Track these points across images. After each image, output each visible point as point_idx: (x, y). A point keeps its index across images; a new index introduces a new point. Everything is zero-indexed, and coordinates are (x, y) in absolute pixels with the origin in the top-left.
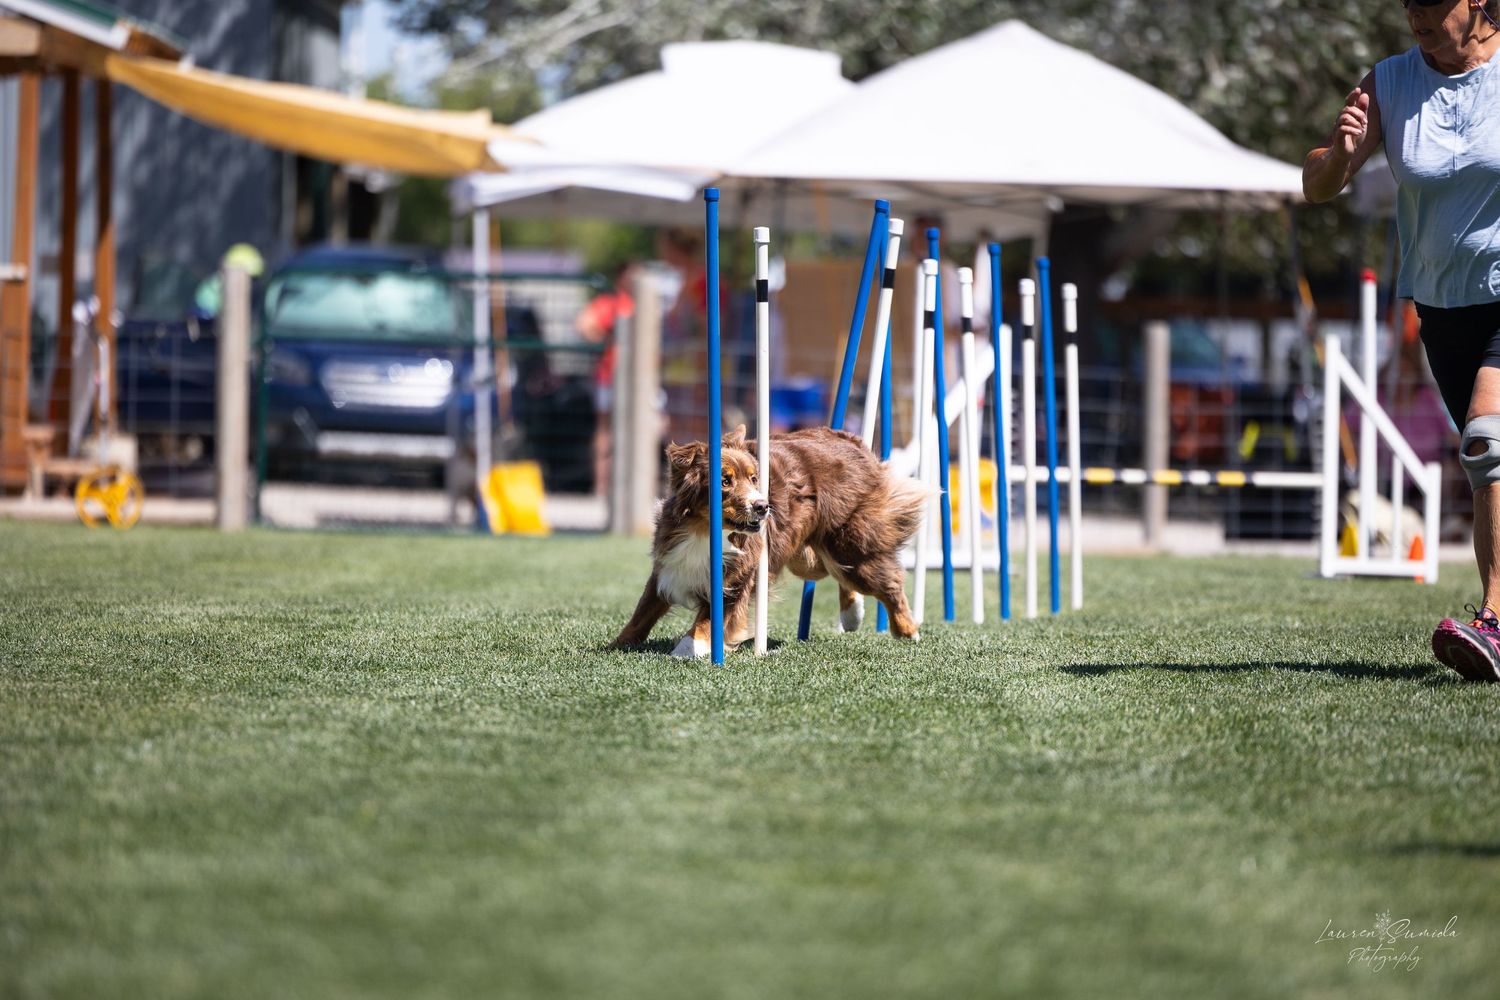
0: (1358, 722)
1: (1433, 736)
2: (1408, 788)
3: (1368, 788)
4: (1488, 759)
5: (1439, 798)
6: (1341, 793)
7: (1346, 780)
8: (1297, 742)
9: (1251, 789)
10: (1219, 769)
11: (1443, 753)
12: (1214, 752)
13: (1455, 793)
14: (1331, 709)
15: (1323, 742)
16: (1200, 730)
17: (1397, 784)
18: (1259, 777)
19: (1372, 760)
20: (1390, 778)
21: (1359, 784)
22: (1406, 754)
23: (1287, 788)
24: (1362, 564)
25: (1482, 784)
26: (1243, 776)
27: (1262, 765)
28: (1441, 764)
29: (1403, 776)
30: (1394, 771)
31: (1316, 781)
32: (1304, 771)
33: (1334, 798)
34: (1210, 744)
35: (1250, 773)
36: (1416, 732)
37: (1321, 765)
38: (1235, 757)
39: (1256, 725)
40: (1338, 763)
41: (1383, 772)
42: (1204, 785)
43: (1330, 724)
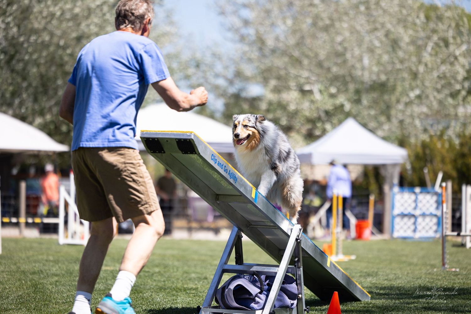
0: (63, 285)
8: (48, 291)
14: (57, 281)
15: (53, 290)
16: (25, 287)
22: (73, 294)
23: (43, 303)
24: (70, 241)
31: (50, 301)
34: (26, 291)
37: (52, 297)
39: (38, 286)
41: (67, 299)
42: (23, 303)
43: (56, 286)
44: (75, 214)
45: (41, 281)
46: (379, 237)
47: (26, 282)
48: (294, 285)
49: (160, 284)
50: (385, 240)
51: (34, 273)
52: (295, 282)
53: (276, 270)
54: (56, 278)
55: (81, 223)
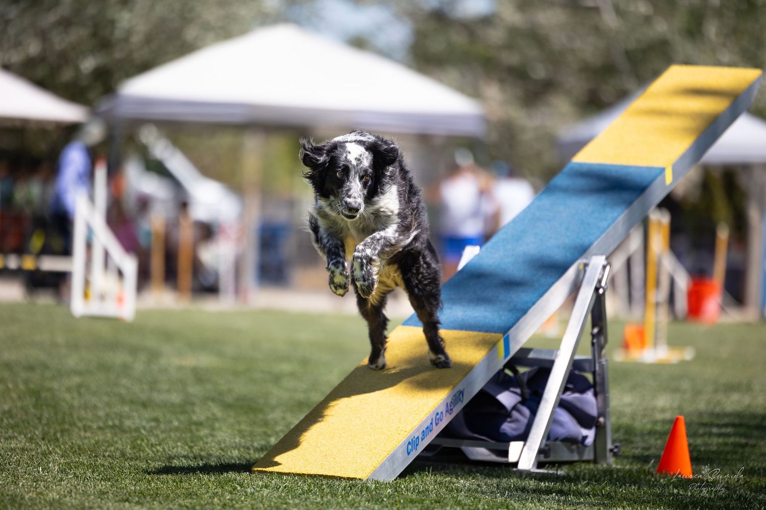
0: (94, 393)
1: (132, 402)
2: (119, 429)
3: (100, 428)
4: (158, 414)
5: (134, 434)
6: (85, 431)
7: (89, 423)
8: (64, 404)
9: (40, 429)
10: (24, 417)
11: (137, 411)
12: (23, 408)
13: (143, 431)
14: (79, 386)
15: (76, 403)
16: (14, 395)
17: (113, 427)
18: (44, 421)
19: (101, 413)
20: (110, 423)
21: (95, 426)
22: (118, 411)
23: (58, 428)
24: (95, 308)
25: (157, 427)
26: (36, 421)
27: (46, 415)
28: (136, 416)
29: (117, 422)
30: (112, 419)
31: (73, 424)
32: (67, 419)
33: (82, 434)
34: (19, 404)
35: (40, 419)
36: (123, 400)
37: (75, 416)
38: (32, 410)
39: (43, 395)
40: (85, 415)
41: (107, 420)
42: (17, 425)
43: (80, 393)
44: (107, 255)
45: (48, 384)
46: (734, 317)
47: (16, 385)
48: (589, 395)
49: (300, 396)
50: (748, 325)
51: (31, 368)
52: (592, 390)
54: (76, 380)
55: (120, 274)
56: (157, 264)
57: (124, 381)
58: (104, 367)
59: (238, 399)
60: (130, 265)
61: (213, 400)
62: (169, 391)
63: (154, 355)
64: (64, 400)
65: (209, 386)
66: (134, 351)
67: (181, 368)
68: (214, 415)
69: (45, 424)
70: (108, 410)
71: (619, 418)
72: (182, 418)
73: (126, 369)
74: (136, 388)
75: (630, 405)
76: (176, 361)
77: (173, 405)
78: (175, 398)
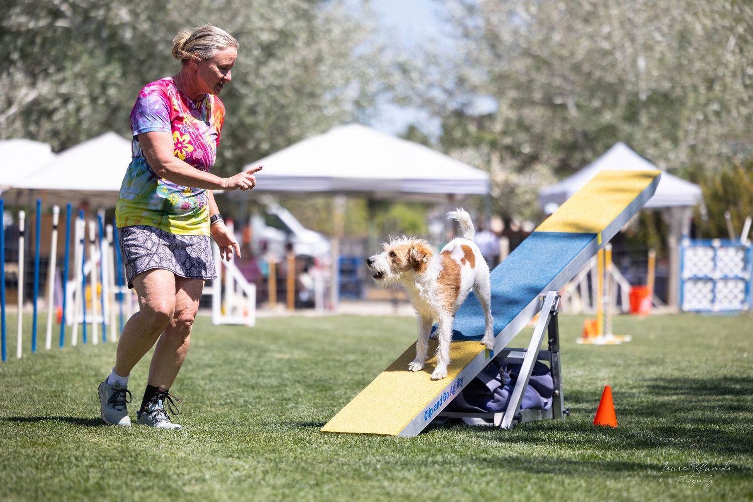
0: (220, 380)
1: (245, 385)
2: (234, 405)
3: (221, 405)
4: (261, 393)
7: (214, 402)
8: (199, 388)
11: (247, 391)
14: (211, 375)
15: (207, 387)
17: (230, 403)
18: (184, 401)
21: (218, 403)
22: (235, 392)
23: (193, 405)
24: (229, 319)
28: (246, 396)
29: (233, 400)
30: (230, 399)
31: (203, 402)
32: (200, 399)
33: (209, 409)
36: (239, 384)
37: (205, 397)
40: (212, 395)
41: (226, 399)
43: (211, 381)
44: (235, 282)
46: (662, 310)
48: (548, 376)
49: (357, 378)
50: (671, 315)
52: (550, 373)
53: (522, 355)
54: (210, 371)
55: (245, 294)
56: (272, 287)
57: (241, 371)
58: (228, 362)
59: (315, 381)
60: (251, 290)
61: (299, 382)
62: (270, 377)
63: (264, 351)
64: (199, 385)
65: (298, 373)
66: (249, 350)
67: (279, 360)
68: (298, 392)
69: (184, 403)
70: (228, 391)
71: (572, 386)
72: (277, 395)
73: (243, 361)
74: (249, 376)
75: (581, 376)
76: (278, 356)
77: (272, 387)
78: (274, 382)
